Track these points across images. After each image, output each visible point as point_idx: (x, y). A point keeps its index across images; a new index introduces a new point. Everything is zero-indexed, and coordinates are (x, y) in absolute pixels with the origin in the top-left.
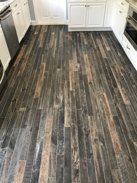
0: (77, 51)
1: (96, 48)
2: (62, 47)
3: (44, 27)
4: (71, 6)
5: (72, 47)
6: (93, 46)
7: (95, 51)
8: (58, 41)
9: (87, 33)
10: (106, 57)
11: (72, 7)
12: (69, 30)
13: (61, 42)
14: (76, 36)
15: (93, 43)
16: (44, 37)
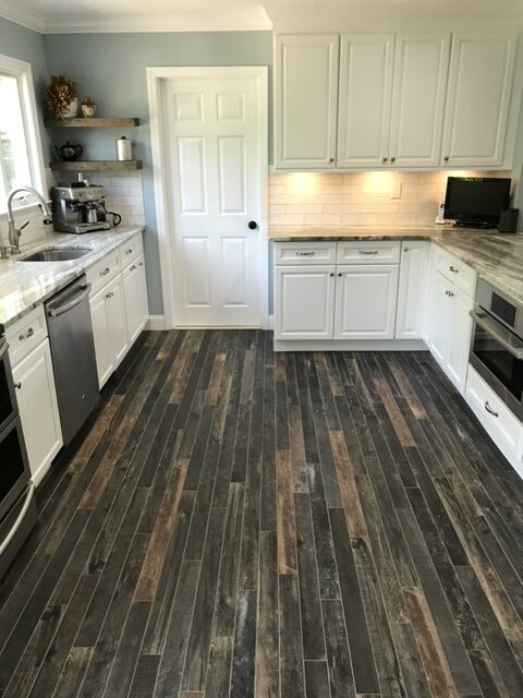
0: (305, 418)
1: (373, 409)
2: (249, 403)
3: (190, 337)
4: (283, 274)
5: (285, 405)
6: (362, 402)
7: (371, 418)
8: (237, 384)
9: (339, 359)
10: (413, 444)
11: (286, 276)
12: (277, 348)
13: (247, 386)
14: (301, 366)
15: (360, 390)
16: (189, 370)
